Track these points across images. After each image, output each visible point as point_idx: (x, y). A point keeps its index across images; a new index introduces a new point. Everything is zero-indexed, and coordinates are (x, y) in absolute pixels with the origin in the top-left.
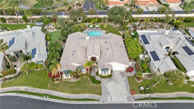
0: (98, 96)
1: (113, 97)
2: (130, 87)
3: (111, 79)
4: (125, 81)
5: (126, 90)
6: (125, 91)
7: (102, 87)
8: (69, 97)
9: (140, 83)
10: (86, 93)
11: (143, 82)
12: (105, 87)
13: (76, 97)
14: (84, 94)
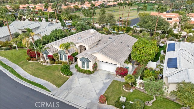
0: (55, 87)
1: (70, 95)
2: (106, 92)
3: (88, 76)
4: (104, 84)
5: (97, 94)
6: (95, 94)
7: (69, 80)
8: (25, 77)
9: (127, 92)
10: (45, 80)
11: (132, 93)
12: (72, 80)
13: (32, 79)
14: (41, 80)
